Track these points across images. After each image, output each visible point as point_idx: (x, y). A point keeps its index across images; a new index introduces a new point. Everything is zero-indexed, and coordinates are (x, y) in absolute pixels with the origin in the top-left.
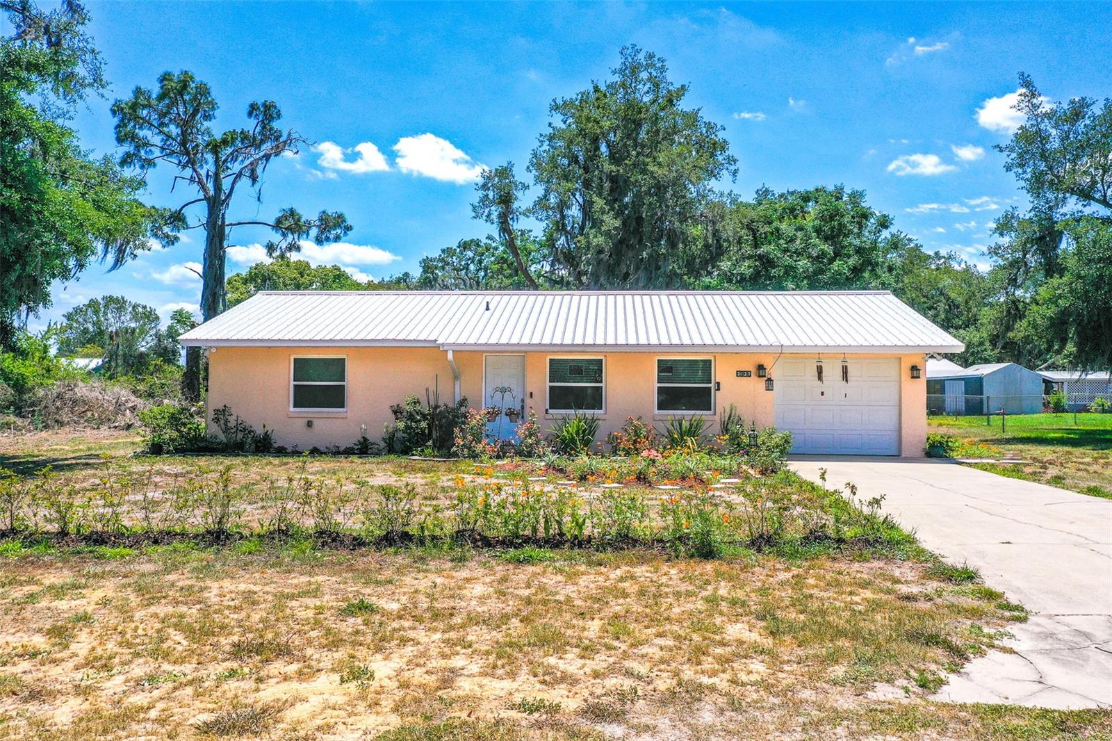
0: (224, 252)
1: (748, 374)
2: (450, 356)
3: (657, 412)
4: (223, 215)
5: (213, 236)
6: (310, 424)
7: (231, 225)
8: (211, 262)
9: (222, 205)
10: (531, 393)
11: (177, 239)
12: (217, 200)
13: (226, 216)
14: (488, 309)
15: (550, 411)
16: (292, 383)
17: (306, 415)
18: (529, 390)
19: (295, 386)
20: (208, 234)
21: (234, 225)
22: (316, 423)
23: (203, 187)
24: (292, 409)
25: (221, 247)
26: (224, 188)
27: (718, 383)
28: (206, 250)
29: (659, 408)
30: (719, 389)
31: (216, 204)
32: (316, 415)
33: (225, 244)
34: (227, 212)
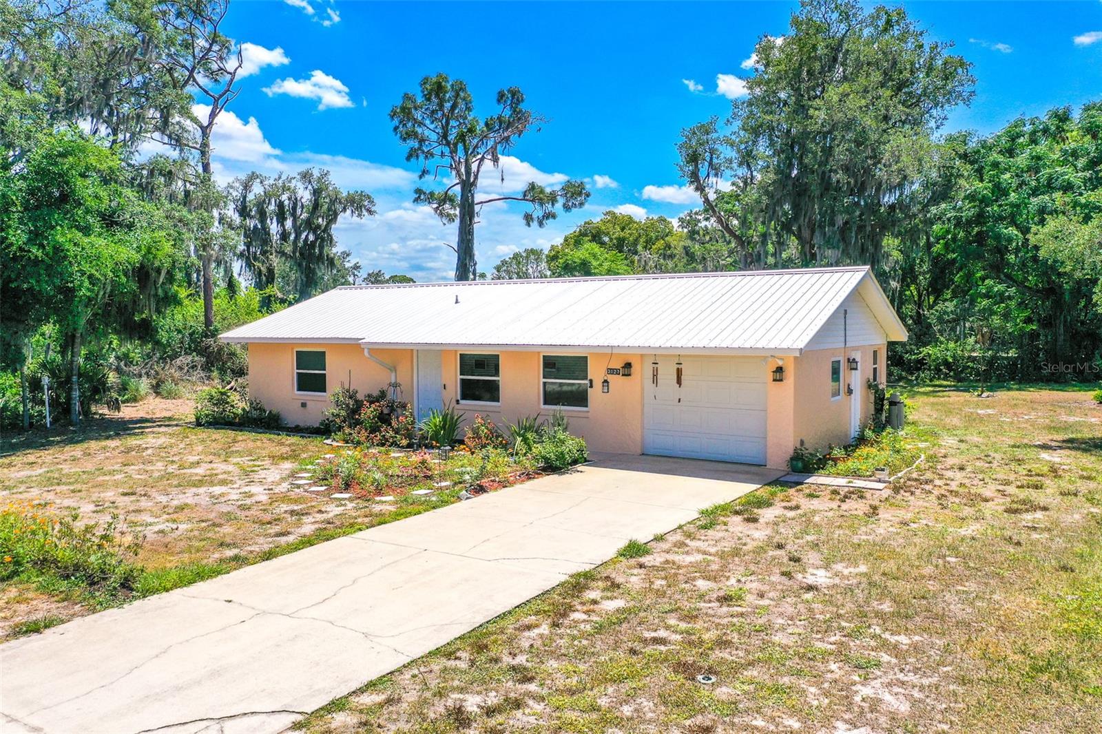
1: (617, 372)
2: (366, 353)
3: (543, 406)
4: (472, 195)
5: (464, 215)
6: (304, 405)
7: (480, 203)
8: (462, 237)
9: (472, 186)
10: (445, 386)
12: (468, 183)
13: (475, 196)
14: (457, 302)
15: (462, 402)
16: (296, 371)
17: (303, 398)
18: (443, 382)
19: (298, 374)
20: (460, 213)
22: (309, 404)
23: (459, 173)
24: (296, 392)
25: (471, 223)
27: (591, 381)
29: (545, 403)
30: (591, 386)
31: (467, 187)
32: (309, 398)
34: (476, 192)
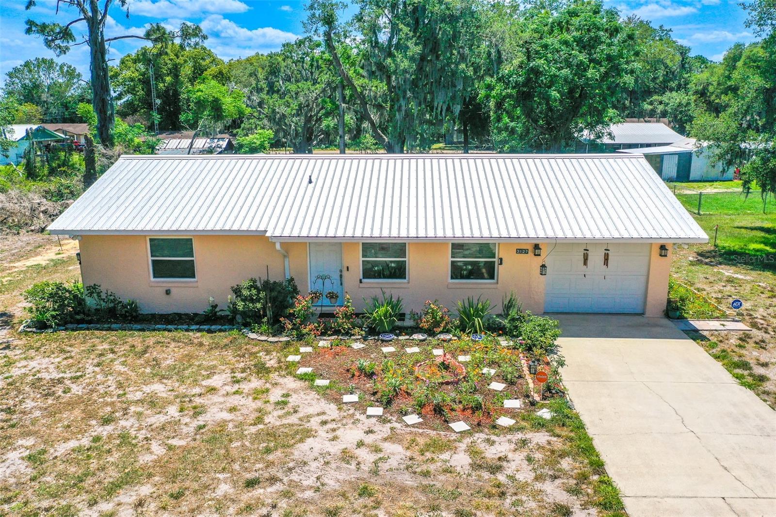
0: (106, 64)
1: (526, 251)
2: (278, 247)
3: (450, 280)
4: (102, 32)
5: (96, 52)
6: (168, 292)
7: (109, 40)
8: (97, 73)
9: (100, 24)
10: (348, 268)
11: (67, 48)
12: (95, 20)
13: (104, 33)
14: (310, 182)
15: (364, 280)
16: (150, 259)
17: (164, 285)
18: (345, 265)
19: (153, 261)
20: (91, 50)
21: (112, 40)
22: (174, 291)
23: (83, 10)
24: (152, 279)
25: (104, 61)
26: (99, 9)
27: (501, 259)
28: (91, 63)
29: (452, 278)
30: (501, 264)
31: (94, 24)
32: (173, 285)
33: (107, 57)
34: (104, 29)
